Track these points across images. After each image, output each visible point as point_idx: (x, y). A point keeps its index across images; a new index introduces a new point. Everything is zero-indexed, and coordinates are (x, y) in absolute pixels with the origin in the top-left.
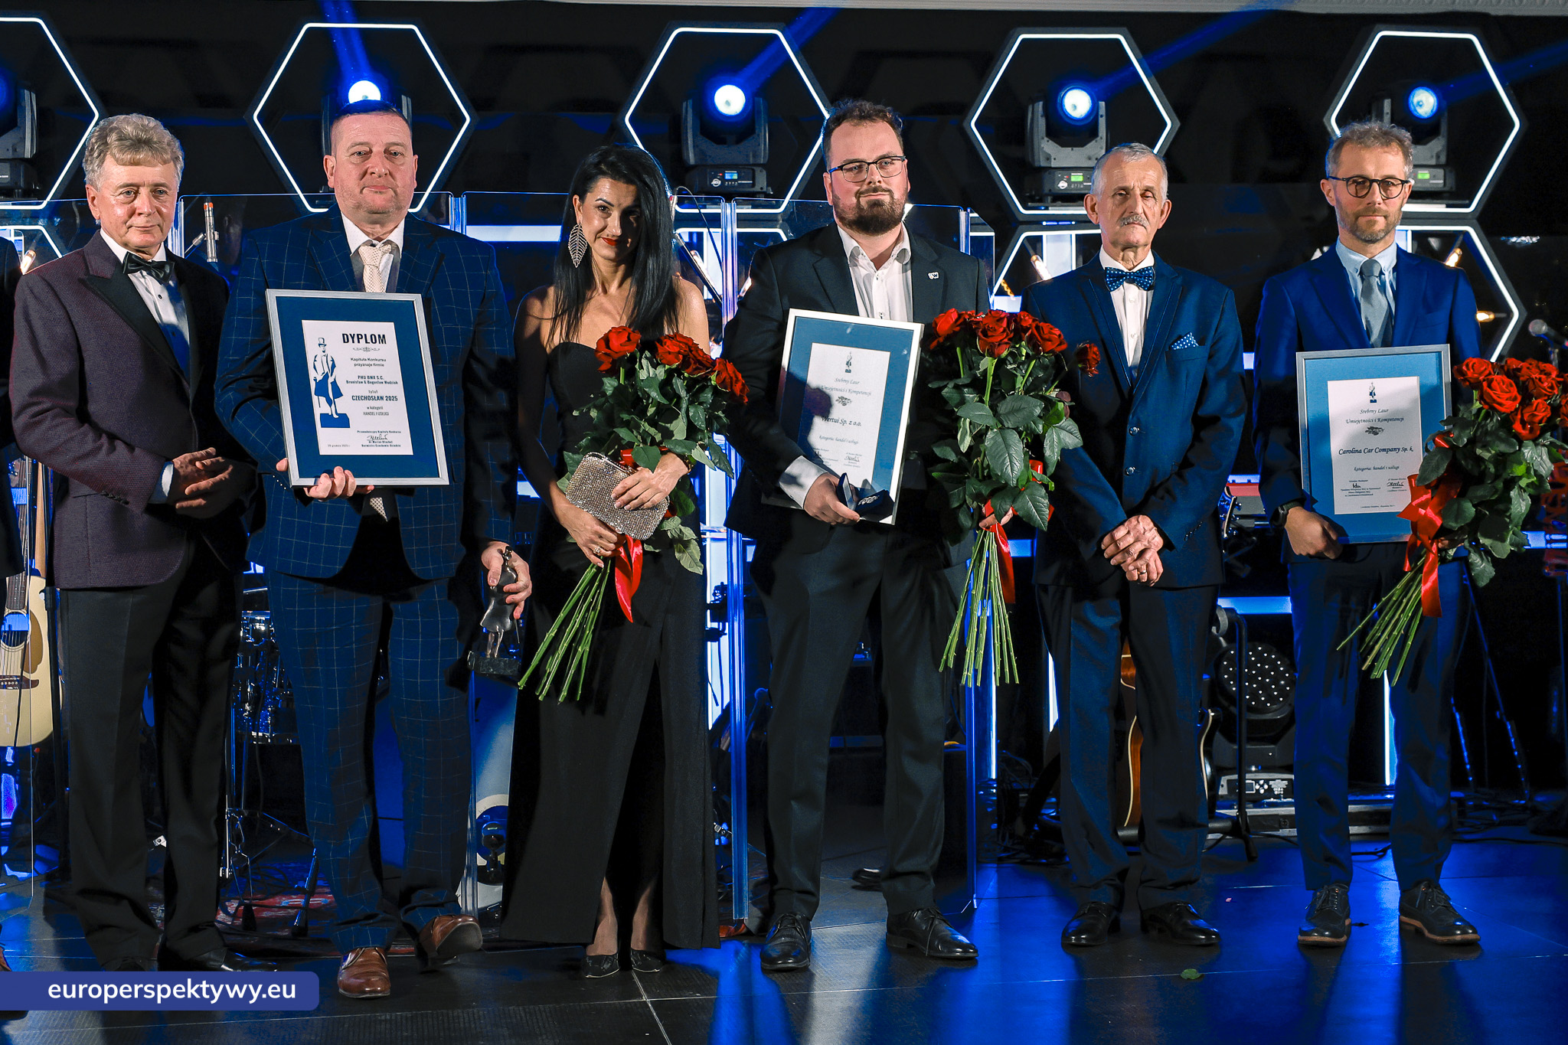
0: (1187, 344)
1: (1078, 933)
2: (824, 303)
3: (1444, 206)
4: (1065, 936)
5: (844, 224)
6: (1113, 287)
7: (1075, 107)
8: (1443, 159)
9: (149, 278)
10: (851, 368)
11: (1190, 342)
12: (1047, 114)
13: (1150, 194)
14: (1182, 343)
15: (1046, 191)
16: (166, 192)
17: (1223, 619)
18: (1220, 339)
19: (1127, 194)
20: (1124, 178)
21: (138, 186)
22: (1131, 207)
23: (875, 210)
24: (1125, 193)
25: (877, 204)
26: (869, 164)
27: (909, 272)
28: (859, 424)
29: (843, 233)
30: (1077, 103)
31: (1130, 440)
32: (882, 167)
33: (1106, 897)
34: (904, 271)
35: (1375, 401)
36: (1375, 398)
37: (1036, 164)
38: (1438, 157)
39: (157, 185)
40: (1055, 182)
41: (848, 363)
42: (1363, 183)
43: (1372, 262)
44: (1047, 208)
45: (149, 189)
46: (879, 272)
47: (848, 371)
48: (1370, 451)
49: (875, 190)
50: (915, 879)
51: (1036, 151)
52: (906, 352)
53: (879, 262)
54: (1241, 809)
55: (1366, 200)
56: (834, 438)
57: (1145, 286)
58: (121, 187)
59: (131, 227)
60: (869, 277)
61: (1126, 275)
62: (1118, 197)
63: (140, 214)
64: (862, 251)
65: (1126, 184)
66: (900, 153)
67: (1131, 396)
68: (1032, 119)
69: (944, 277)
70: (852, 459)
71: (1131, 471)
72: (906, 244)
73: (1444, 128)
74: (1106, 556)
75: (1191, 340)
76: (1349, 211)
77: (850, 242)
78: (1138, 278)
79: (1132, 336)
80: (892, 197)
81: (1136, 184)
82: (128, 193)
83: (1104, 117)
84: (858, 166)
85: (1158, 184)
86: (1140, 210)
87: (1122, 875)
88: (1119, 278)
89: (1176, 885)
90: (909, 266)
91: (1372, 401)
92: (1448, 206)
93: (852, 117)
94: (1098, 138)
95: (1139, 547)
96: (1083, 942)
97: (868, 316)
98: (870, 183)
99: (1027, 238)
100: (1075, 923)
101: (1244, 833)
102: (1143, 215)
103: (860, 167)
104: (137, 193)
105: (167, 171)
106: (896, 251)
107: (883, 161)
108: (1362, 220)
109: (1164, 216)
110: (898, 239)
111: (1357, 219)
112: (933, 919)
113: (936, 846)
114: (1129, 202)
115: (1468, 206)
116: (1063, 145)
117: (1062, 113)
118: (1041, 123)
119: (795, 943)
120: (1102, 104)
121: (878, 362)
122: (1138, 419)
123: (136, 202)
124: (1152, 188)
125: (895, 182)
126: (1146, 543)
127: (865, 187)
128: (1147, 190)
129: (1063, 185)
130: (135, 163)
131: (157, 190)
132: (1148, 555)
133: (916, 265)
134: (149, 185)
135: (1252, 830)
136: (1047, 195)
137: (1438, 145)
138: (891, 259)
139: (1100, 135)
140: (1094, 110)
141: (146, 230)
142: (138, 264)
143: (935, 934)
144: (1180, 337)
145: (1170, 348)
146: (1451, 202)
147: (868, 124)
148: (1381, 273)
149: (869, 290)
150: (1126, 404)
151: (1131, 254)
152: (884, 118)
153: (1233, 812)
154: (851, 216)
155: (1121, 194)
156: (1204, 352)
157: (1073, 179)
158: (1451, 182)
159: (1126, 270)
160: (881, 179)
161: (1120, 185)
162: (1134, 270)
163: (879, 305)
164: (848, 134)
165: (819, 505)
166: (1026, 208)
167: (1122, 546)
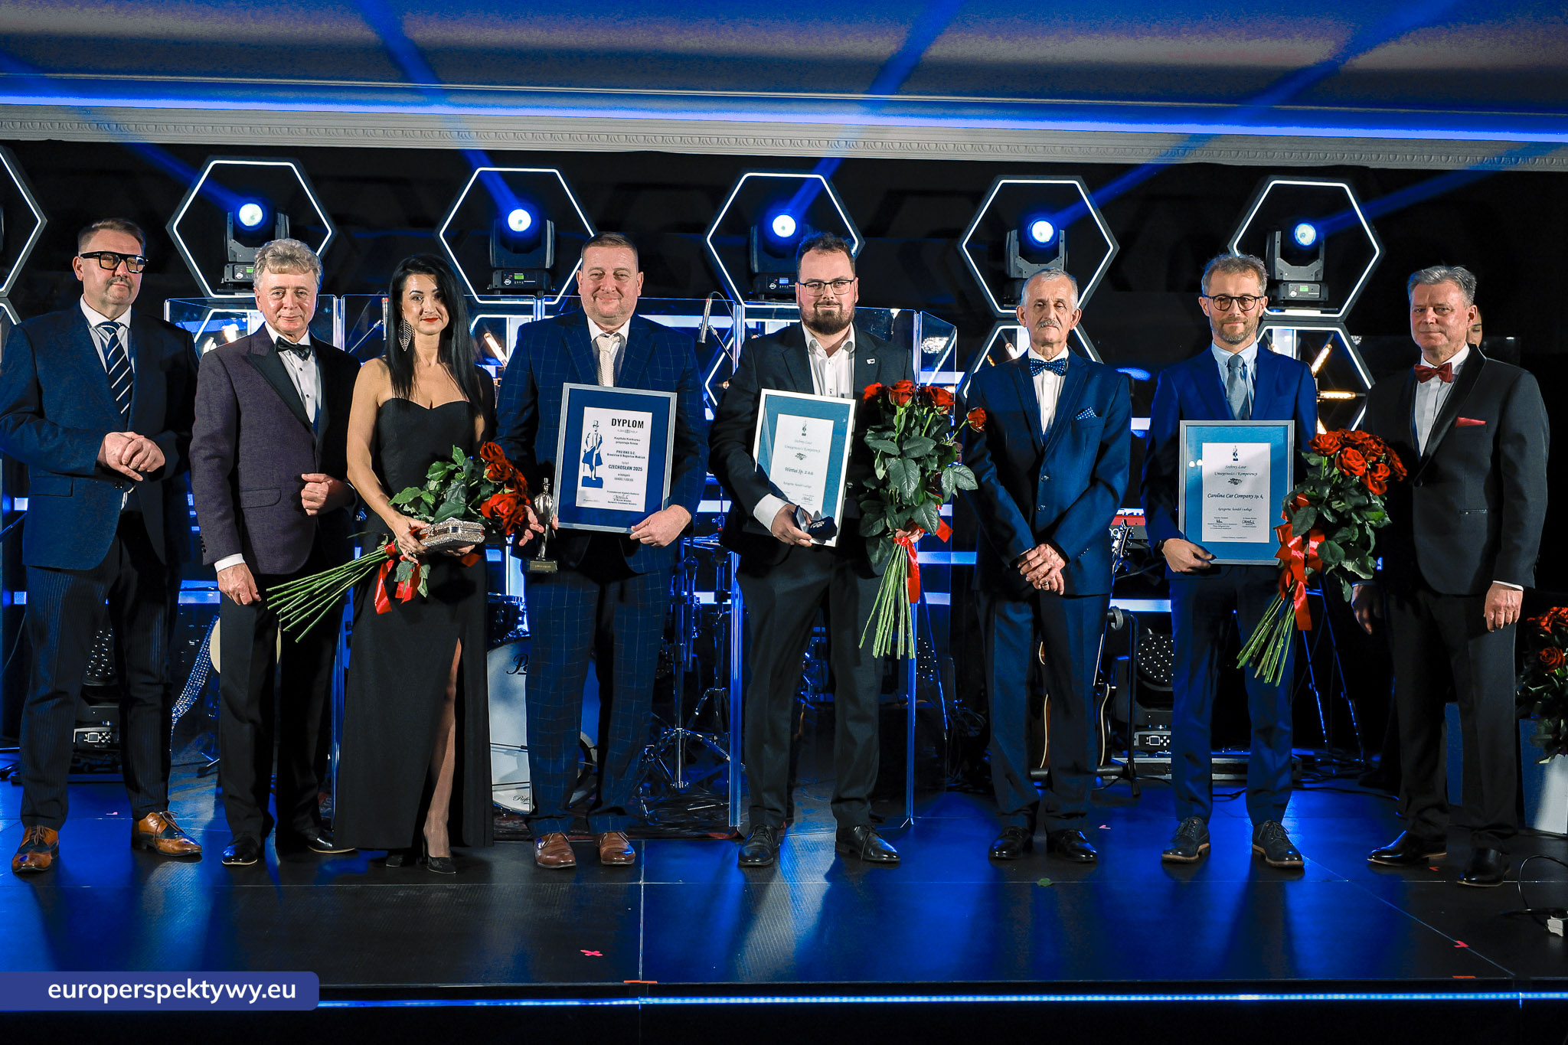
0: (1087, 415)
1: (1001, 850)
3: (1320, 312)
4: (992, 851)
5: (805, 324)
6: (1035, 372)
7: (1040, 234)
8: (1320, 277)
9: (293, 355)
10: (806, 432)
11: (1090, 414)
12: (1018, 239)
13: (1061, 305)
14: (1084, 415)
16: (306, 294)
17: (1120, 618)
18: (1113, 414)
19: (1044, 304)
20: (1040, 293)
21: (285, 288)
22: (1045, 314)
23: (828, 318)
24: (1042, 304)
25: (829, 314)
26: (826, 284)
27: (853, 359)
28: (812, 474)
30: (1042, 231)
31: (1041, 484)
32: (835, 287)
33: (1022, 822)
34: (850, 356)
35: (1237, 460)
36: (1237, 457)
37: (1012, 276)
38: (1316, 275)
39: (298, 288)
41: (804, 429)
42: (1226, 299)
43: (1237, 357)
45: (293, 291)
46: (831, 358)
47: (803, 435)
48: (1231, 496)
49: (828, 303)
50: (856, 804)
51: (1010, 264)
52: (845, 421)
53: (830, 352)
54: (1131, 760)
55: (1229, 313)
56: (794, 483)
57: (1057, 371)
58: (273, 289)
59: (280, 317)
60: (823, 362)
61: (1045, 364)
62: (1038, 307)
63: (286, 308)
64: (819, 344)
65: (1043, 298)
66: (853, 276)
67: (1043, 453)
68: (1009, 243)
69: (878, 362)
70: (807, 499)
71: (1041, 508)
72: (852, 338)
73: (1322, 254)
74: (1021, 573)
75: (1091, 412)
76: (1217, 320)
77: (811, 338)
78: (1055, 367)
79: (1047, 409)
80: (841, 309)
81: (1050, 298)
82: (278, 293)
83: (1064, 243)
84: (819, 284)
85: (1068, 297)
86: (1052, 316)
87: (1035, 806)
88: (1040, 366)
89: (1069, 816)
90: (854, 355)
91: (1234, 460)
92: (1322, 313)
93: (817, 247)
94: (1058, 260)
95: (1046, 567)
96: (1005, 856)
97: (822, 394)
98: (825, 298)
99: (1003, 330)
100: (999, 842)
101: (1131, 776)
102: (1056, 319)
103: (820, 285)
104: (284, 293)
105: (309, 280)
106: (844, 344)
107: (837, 282)
108: (1226, 327)
109: (1076, 320)
110: (845, 337)
111: (1223, 325)
112: (868, 833)
113: (871, 780)
114: (1045, 311)
115: (1338, 312)
116: (1033, 261)
117: (1030, 239)
118: (1016, 246)
119: (763, 846)
120: (1063, 232)
121: (825, 428)
122: (1048, 469)
123: (284, 299)
124: (1062, 300)
125: (846, 298)
126: (1052, 564)
127: (822, 300)
128: (1058, 302)
130: (281, 272)
131: (298, 292)
132: (1053, 574)
133: (860, 354)
134: (292, 288)
135: (1137, 774)
137: (1317, 266)
138: (840, 349)
139: (1060, 255)
140: (1055, 237)
141: (290, 319)
142: (286, 346)
143: (869, 843)
144: (1083, 410)
145: (1074, 418)
146: (1324, 309)
147: (829, 253)
148: (1244, 365)
149: (823, 371)
150: (1040, 457)
151: (1049, 350)
152: (842, 249)
153: (1124, 760)
154: (810, 319)
155: (1040, 305)
156: (1102, 421)
158: (1326, 295)
159: (1045, 361)
160: (833, 296)
161: (1039, 298)
162: (1052, 361)
163: (830, 383)
164: (812, 259)
165: (781, 529)
166: (1002, 308)
167: (1034, 565)
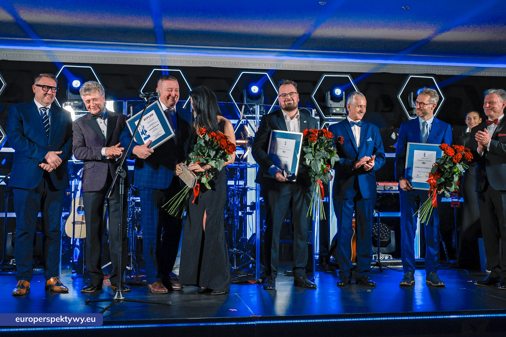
1: (341, 283)
2: (279, 128)
4: (338, 283)
5: (282, 109)
6: (351, 126)
7: (337, 93)
10: (286, 144)
12: (330, 94)
15: (330, 112)
18: (377, 139)
23: (289, 106)
25: (290, 104)
26: (287, 94)
28: (288, 158)
29: (283, 111)
30: (338, 92)
33: (348, 274)
34: (298, 120)
37: (328, 106)
40: (332, 110)
41: (285, 143)
43: (425, 122)
44: (330, 117)
46: (292, 120)
47: (285, 145)
50: (300, 269)
51: (328, 102)
53: (292, 118)
54: (379, 260)
57: (360, 126)
60: (290, 121)
61: (355, 123)
64: (288, 116)
66: (296, 92)
67: (358, 153)
68: (327, 95)
69: (308, 123)
72: (299, 114)
75: (371, 139)
77: (285, 113)
78: (358, 124)
79: (357, 139)
80: (294, 102)
83: (344, 95)
84: (285, 95)
89: (365, 271)
90: (299, 119)
93: (284, 84)
94: (343, 101)
96: (342, 285)
97: (290, 131)
98: (288, 99)
99: (326, 124)
100: (340, 281)
101: (379, 265)
106: (296, 115)
107: (291, 94)
110: (296, 112)
112: (305, 279)
113: (306, 261)
116: (334, 102)
117: (334, 94)
118: (329, 96)
119: (272, 283)
120: (344, 92)
121: (292, 143)
125: (295, 99)
129: (334, 111)
133: (301, 119)
136: (331, 114)
138: (295, 117)
139: (343, 100)
140: (342, 93)
143: (306, 282)
144: (368, 138)
145: (366, 141)
147: (288, 85)
148: (427, 125)
149: (289, 125)
150: (358, 155)
152: (292, 84)
154: (284, 107)
156: (374, 142)
157: (337, 110)
160: (291, 98)
162: (357, 122)
163: (292, 128)
164: (283, 87)
165: (278, 177)
166: (325, 116)
